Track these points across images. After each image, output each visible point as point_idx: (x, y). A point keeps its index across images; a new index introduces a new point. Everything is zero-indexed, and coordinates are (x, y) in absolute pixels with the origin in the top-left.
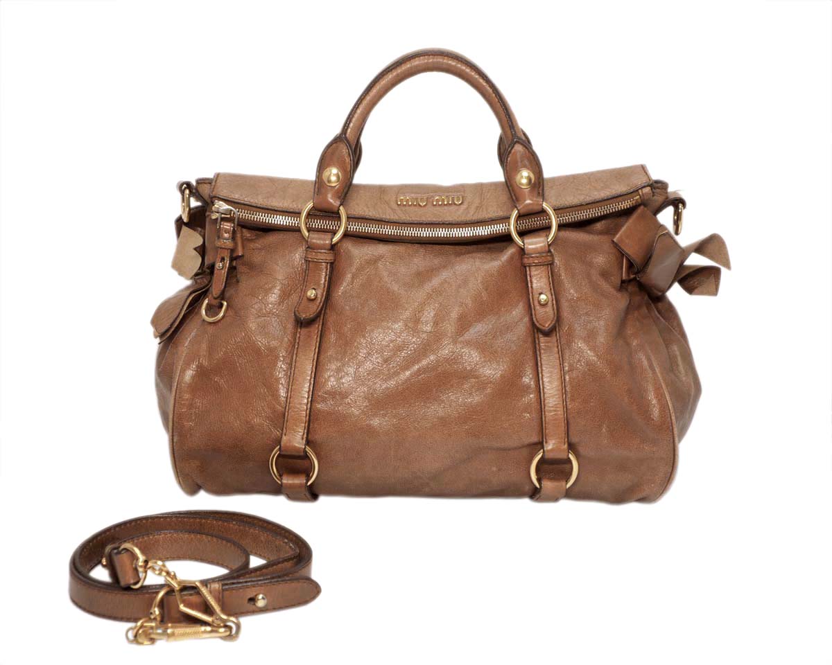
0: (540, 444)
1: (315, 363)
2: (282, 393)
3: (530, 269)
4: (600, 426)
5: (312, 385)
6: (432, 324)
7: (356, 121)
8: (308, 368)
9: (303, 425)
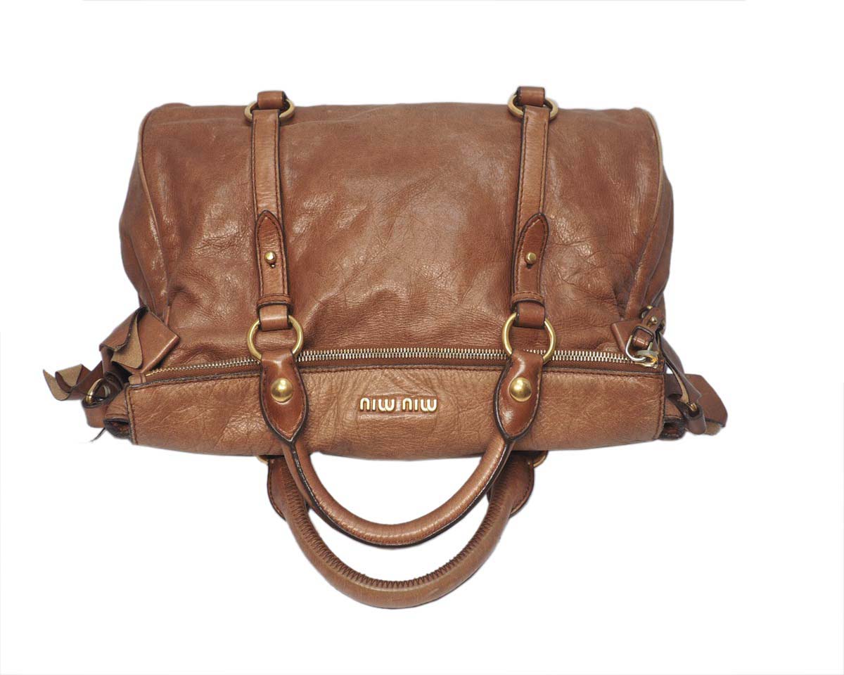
0: (282, 121)
1: (520, 187)
2: (552, 163)
3: (284, 293)
4: (218, 138)
5: (522, 166)
6: (395, 225)
7: (491, 460)
8: (526, 183)
9: (527, 131)
